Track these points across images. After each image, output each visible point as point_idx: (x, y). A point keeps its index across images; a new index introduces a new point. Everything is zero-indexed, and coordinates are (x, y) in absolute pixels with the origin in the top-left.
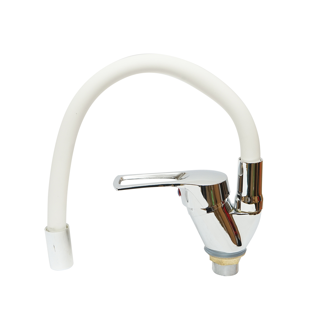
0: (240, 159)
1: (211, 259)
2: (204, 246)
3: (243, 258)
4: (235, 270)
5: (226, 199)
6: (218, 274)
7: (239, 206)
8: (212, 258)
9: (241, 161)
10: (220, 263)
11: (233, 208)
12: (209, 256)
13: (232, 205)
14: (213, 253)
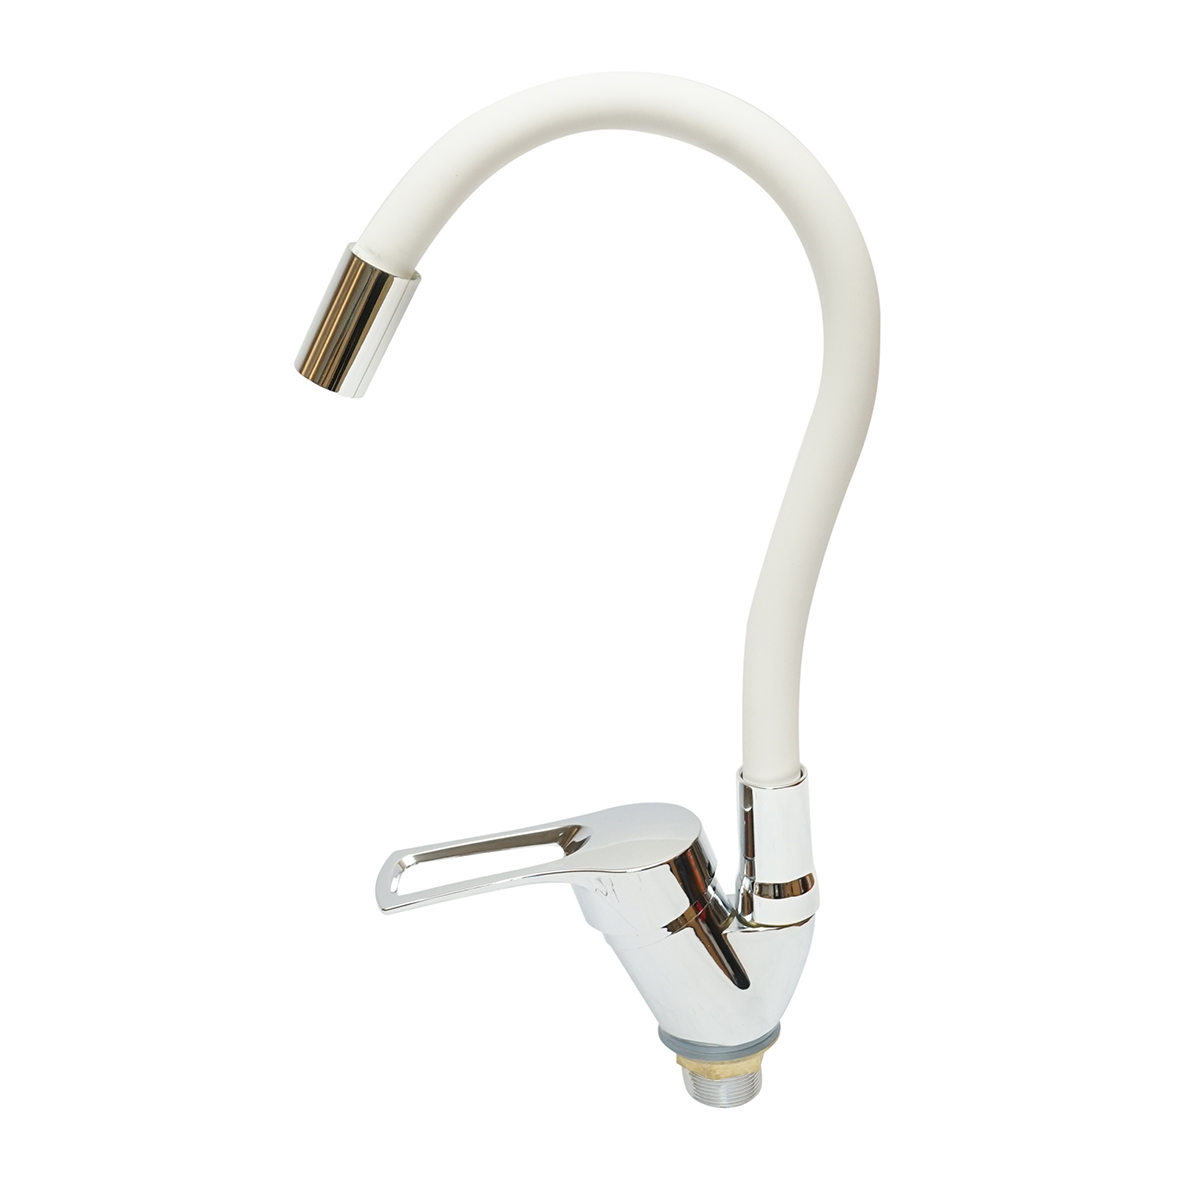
0: (742, 776)
1: (679, 1062)
2: (655, 1025)
3: (769, 1055)
4: (750, 1088)
5: (710, 889)
6: (709, 1104)
7: (749, 906)
8: (683, 1060)
9: (747, 782)
10: (709, 1074)
11: (734, 913)
12: (674, 1055)
13: (726, 899)
14: (685, 1049)
